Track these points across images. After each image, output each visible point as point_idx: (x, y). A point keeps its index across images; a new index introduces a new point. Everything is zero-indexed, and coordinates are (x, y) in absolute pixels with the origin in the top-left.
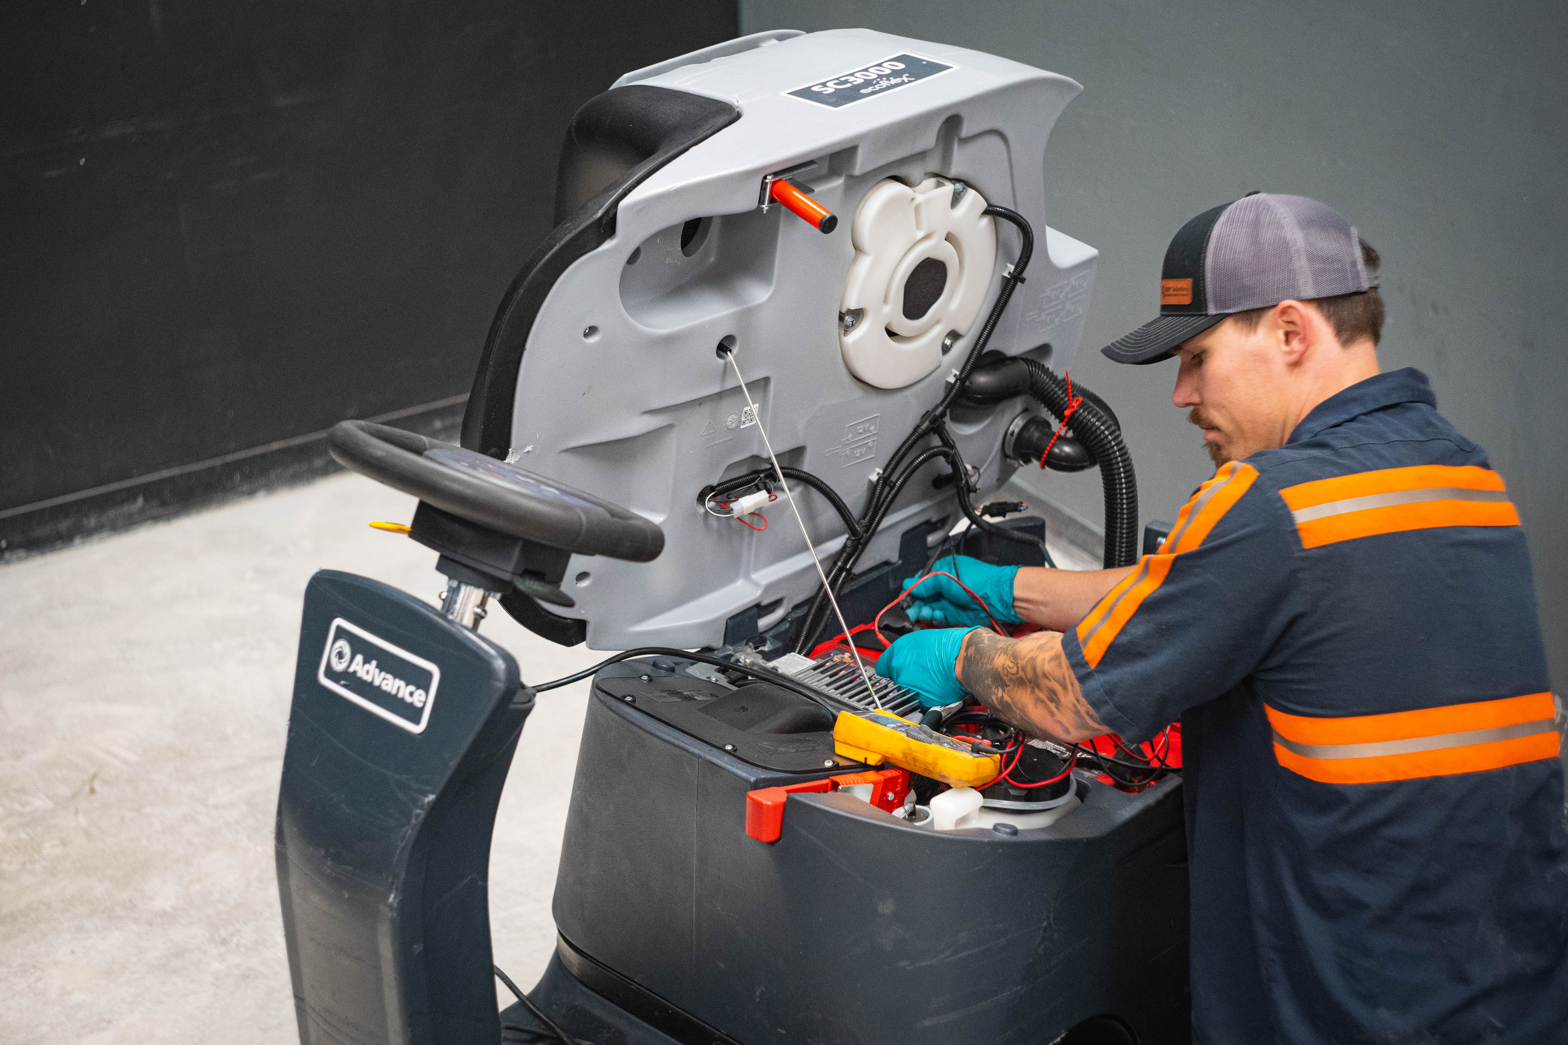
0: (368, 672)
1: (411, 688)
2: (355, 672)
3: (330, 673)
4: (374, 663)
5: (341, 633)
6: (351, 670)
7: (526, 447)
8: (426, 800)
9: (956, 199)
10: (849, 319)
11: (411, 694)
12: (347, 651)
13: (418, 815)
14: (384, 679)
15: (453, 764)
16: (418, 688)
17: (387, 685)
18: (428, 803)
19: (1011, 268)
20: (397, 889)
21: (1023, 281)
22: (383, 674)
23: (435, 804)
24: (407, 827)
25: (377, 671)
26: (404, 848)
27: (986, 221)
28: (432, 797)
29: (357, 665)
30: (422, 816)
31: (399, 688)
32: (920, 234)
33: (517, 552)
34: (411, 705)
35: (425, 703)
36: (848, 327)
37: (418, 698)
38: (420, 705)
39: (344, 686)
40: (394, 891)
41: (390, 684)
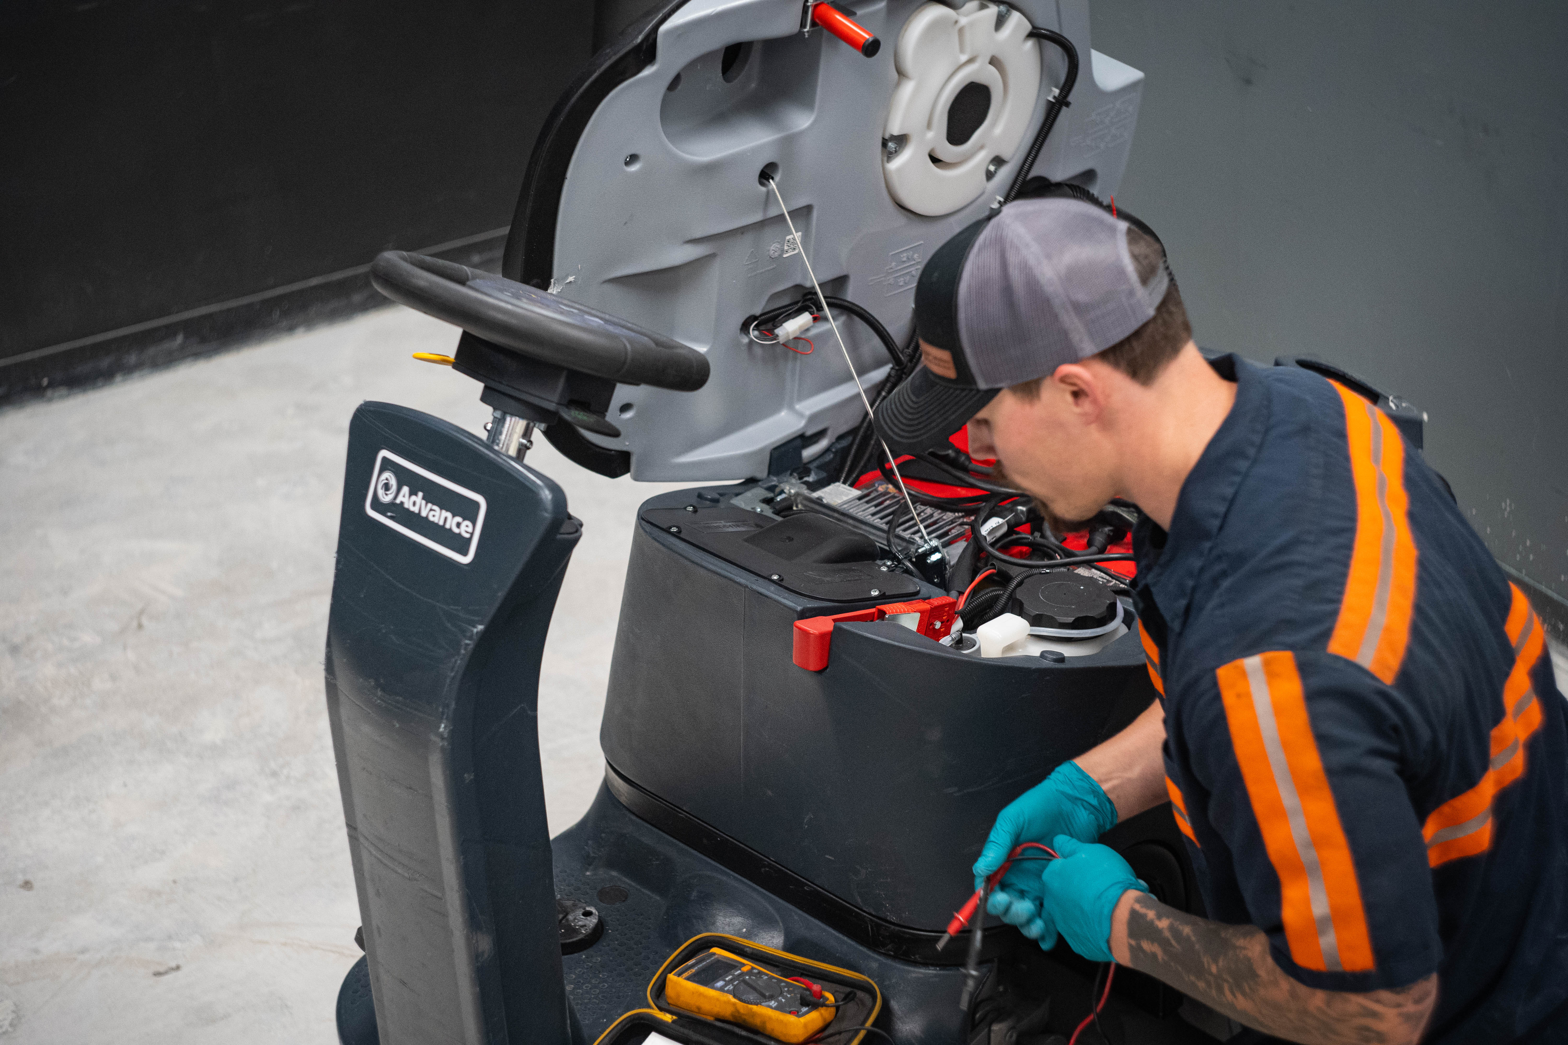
0: (414, 504)
1: (459, 519)
2: (402, 503)
3: (377, 505)
4: (420, 494)
5: (387, 465)
6: (398, 501)
7: (568, 278)
8: (475, 630)
9: (1000, 22)
10: (891, 145)
11: (458, 525)
12: (393, 482)
13: (467, 645)
14: (431, 510)
15: (501, 594)
16: (464, 519)
17: (434, 516)
18: (477, 632)
19: (1056, 92)
20: (447, 719)
21: (1068, 104)
22: (430, 505)
23: (484, 635)
24: (456, 657)
25: (424, 502)
26: (453, 678)
27: (1030, 44)
28: (480, 627)
29: (404, 496)
30: (471, 647)
31: (446, 519)
32: (964, 58)
33: (561, 383)
34: (459, 535)
35: (472, 534)
36: (891, 153)
37: (466, 528)
38: (467, 536)
39: (391, 518)
40: (445, 721)
41: (438, 515)
